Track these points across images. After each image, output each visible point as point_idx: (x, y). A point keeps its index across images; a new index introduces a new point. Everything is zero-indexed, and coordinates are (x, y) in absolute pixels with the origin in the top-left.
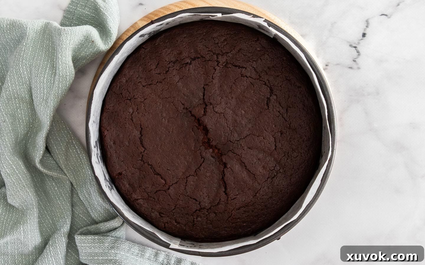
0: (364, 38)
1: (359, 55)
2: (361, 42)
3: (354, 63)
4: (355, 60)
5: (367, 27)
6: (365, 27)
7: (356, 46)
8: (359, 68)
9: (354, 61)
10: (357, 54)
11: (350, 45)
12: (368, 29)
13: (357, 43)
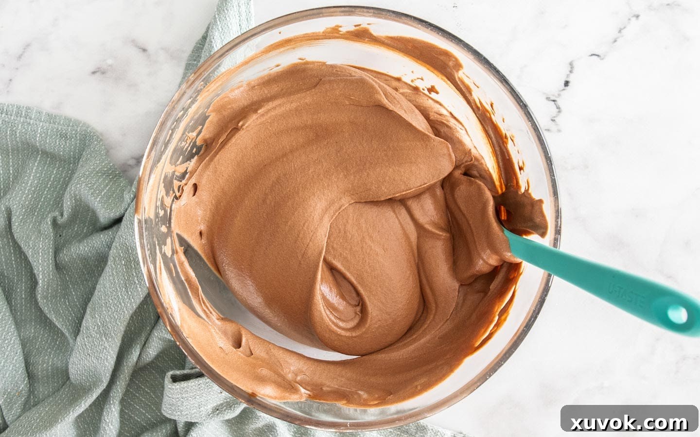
0: (566, 88)
1: (559, 112)
2: (563, 93)
3: (553, 123)
4: (554, 119)
5: (571, 72)
6: (568, 73)
7: (555, 99)
8: (559, 131)
9: (552, 120)
10: (558, 110)
11: (547, 98)
12: (572, 75)
13: (556, 95)
